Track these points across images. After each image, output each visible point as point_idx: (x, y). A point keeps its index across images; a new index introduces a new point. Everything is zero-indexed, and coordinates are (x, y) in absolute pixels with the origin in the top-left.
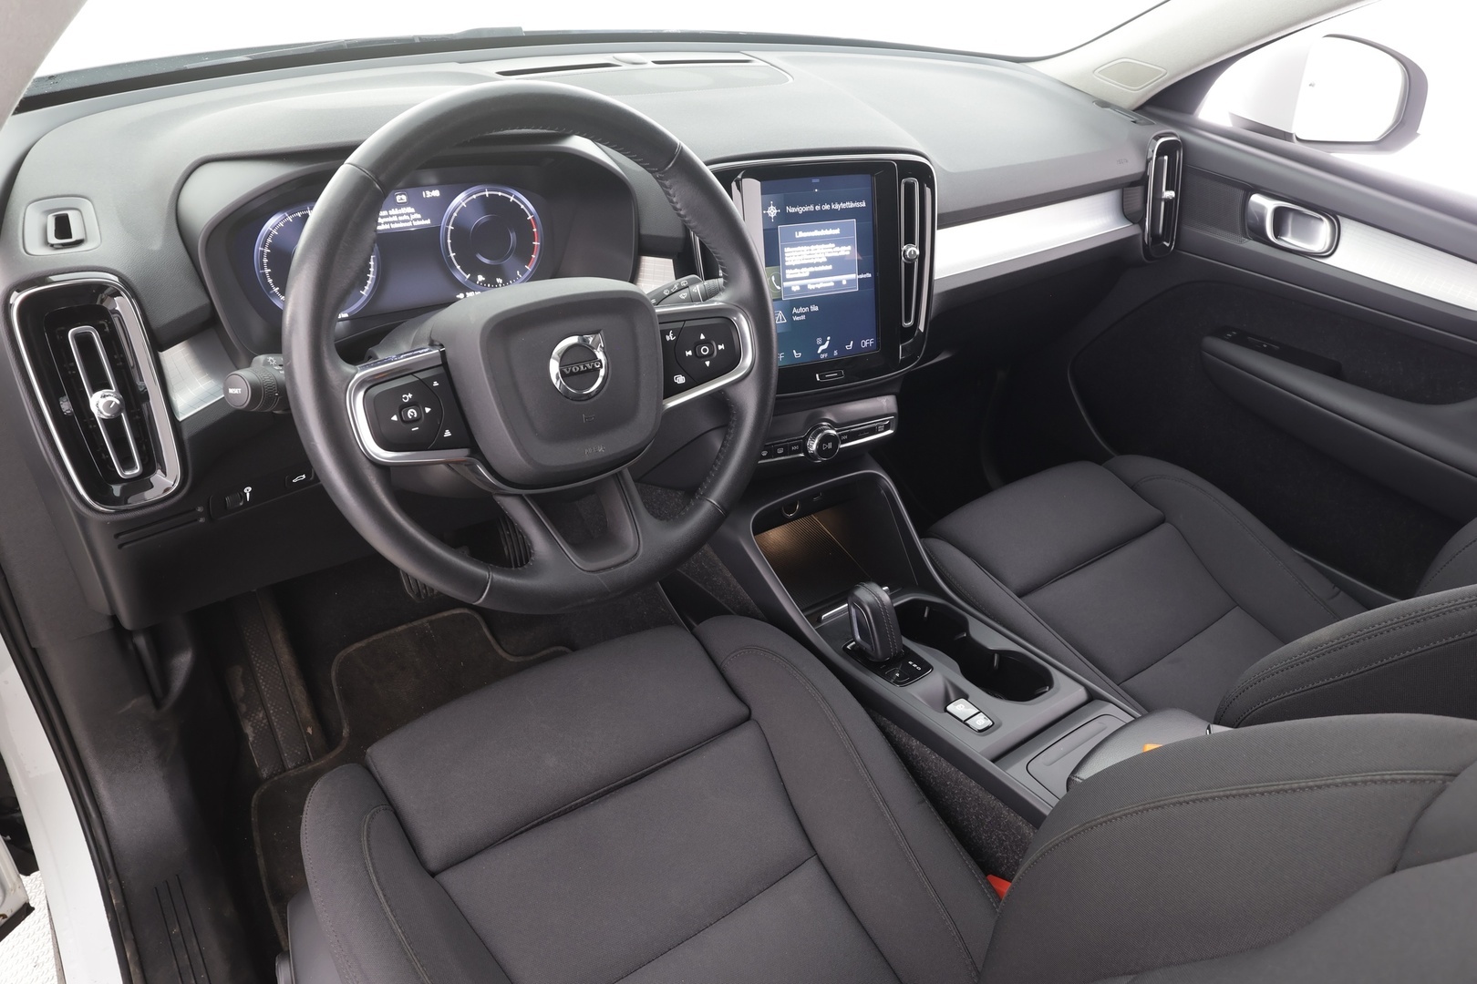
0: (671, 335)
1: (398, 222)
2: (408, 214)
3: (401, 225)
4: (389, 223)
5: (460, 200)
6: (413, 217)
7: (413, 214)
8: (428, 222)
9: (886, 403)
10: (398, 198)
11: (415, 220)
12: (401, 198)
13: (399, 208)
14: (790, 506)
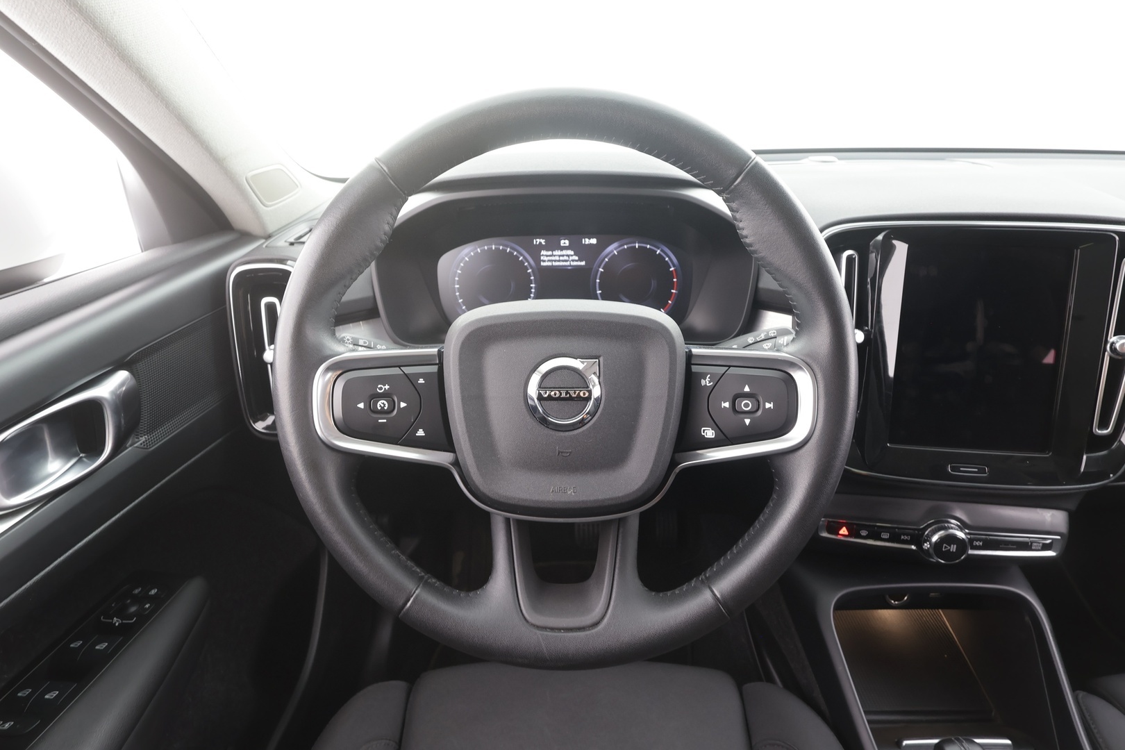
0: (708, 379)
1: (559, 261)
2: (568, 256)
3: (561, 264)
4: (552, 261)
5: (613, 249)
6: (571, 258)
7: (572, 256)
8: (583, 263)
9: (1054, 519)
10: (562, 242)
11: (573, 261)
12: (565, 242)
13: (562, 250)
14: (898, 594)
